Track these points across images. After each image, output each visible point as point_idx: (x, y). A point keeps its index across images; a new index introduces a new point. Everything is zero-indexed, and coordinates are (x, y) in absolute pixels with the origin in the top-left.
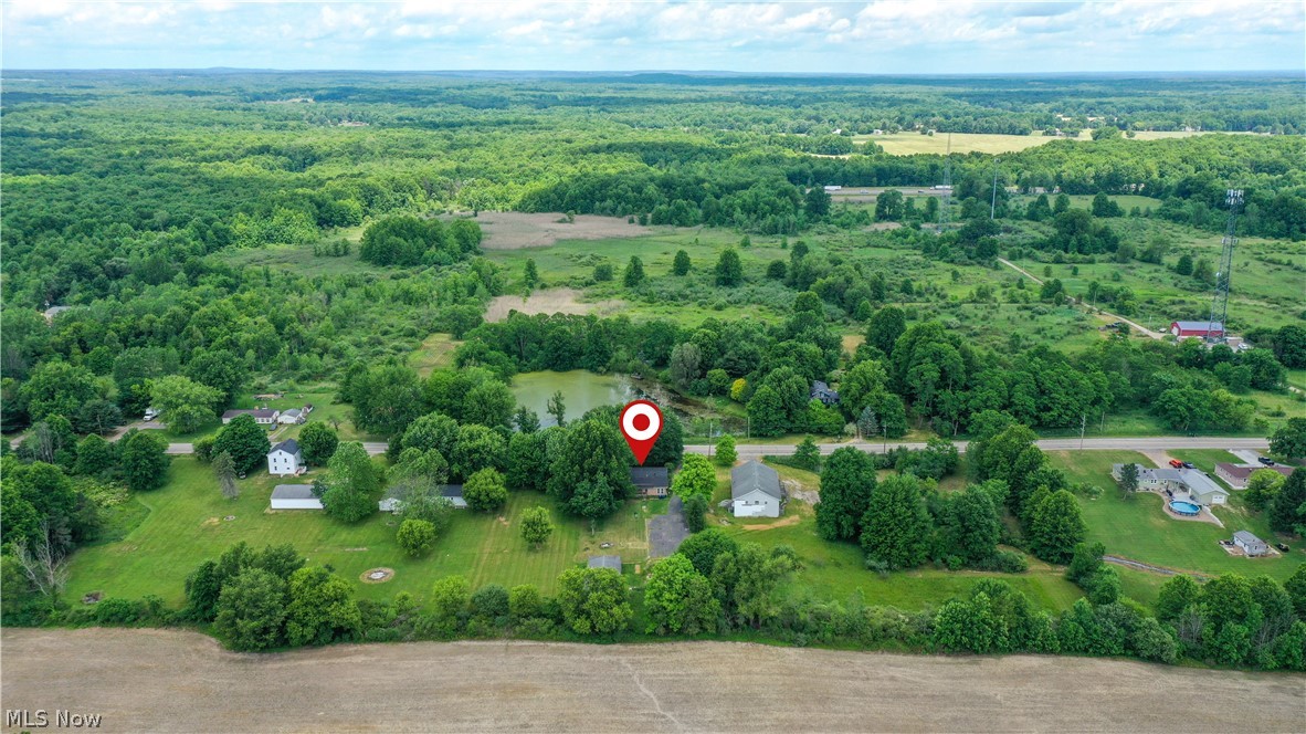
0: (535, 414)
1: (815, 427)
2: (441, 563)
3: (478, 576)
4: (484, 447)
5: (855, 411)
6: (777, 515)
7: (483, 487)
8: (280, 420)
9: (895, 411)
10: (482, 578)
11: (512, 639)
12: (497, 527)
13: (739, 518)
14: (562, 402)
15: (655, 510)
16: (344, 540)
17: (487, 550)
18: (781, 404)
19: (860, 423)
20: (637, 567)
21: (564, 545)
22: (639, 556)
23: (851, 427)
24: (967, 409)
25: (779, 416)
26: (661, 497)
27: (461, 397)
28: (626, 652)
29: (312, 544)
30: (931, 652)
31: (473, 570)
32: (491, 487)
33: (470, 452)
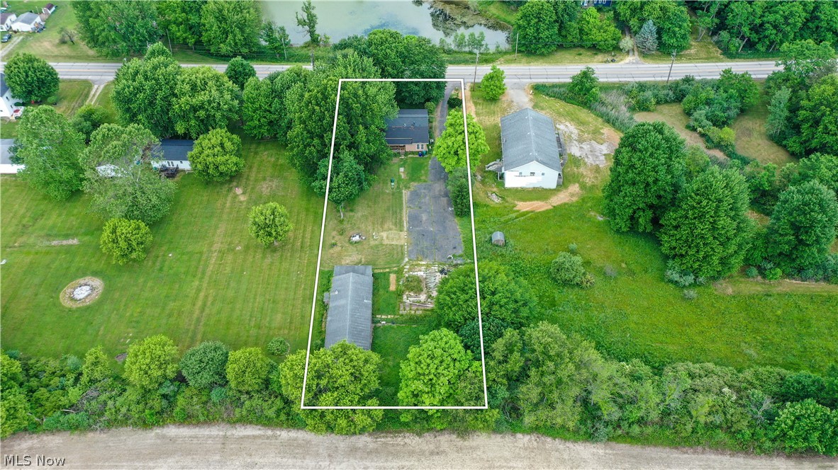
0: (282, 29)
1: (589, 44)
2: (161, 269)
3: (202, 294)
4: (209, 102)
5: (633, 22)
6: (553, 186)
7: (211, 159)
8: (15, 27)
9: (680, 27)
10: (206, 297)
11: (233, 422)
12: (233, 202)
13: (510, 190)
14: (313, 12)
15: (414, 174)
16: (53, 227)
17: (216, 247)
18: (554, 17)
19: (639, 38)
20: (393, 277)
21: (308, 235)
22: (395, 255)
23: (627, 42)
24: (762, 25)
25: (551, 32)
26: (421, 154)
27: (198, 11)
28: (375, 452)
29: (14, 234)
30: (768, 453)
31: (197, 283)
32: (220, 159)
33: (195, 109)
